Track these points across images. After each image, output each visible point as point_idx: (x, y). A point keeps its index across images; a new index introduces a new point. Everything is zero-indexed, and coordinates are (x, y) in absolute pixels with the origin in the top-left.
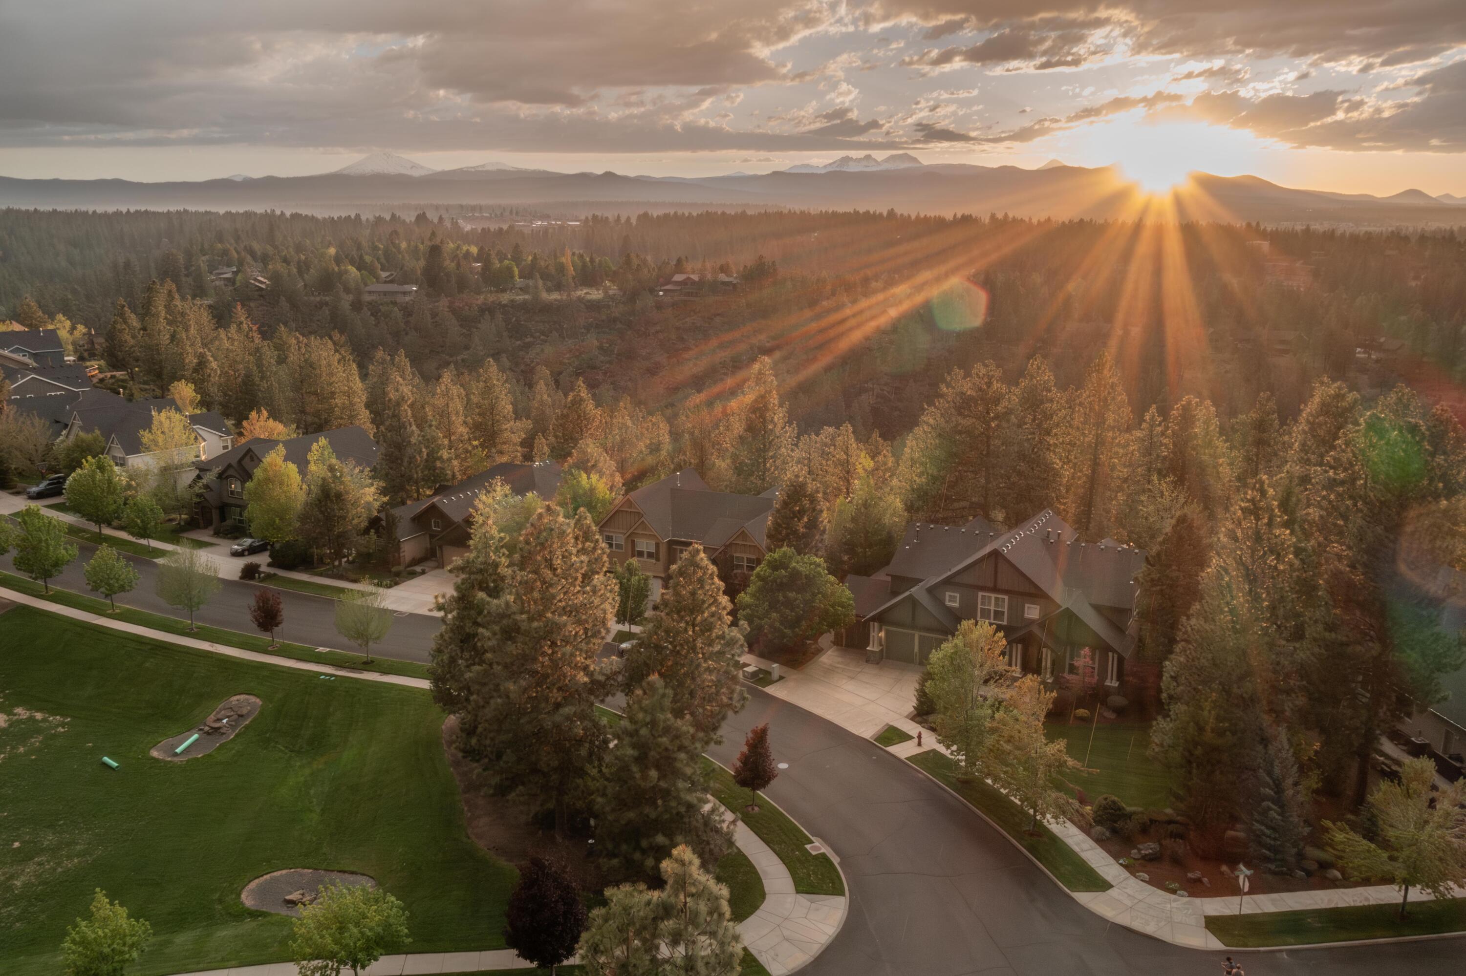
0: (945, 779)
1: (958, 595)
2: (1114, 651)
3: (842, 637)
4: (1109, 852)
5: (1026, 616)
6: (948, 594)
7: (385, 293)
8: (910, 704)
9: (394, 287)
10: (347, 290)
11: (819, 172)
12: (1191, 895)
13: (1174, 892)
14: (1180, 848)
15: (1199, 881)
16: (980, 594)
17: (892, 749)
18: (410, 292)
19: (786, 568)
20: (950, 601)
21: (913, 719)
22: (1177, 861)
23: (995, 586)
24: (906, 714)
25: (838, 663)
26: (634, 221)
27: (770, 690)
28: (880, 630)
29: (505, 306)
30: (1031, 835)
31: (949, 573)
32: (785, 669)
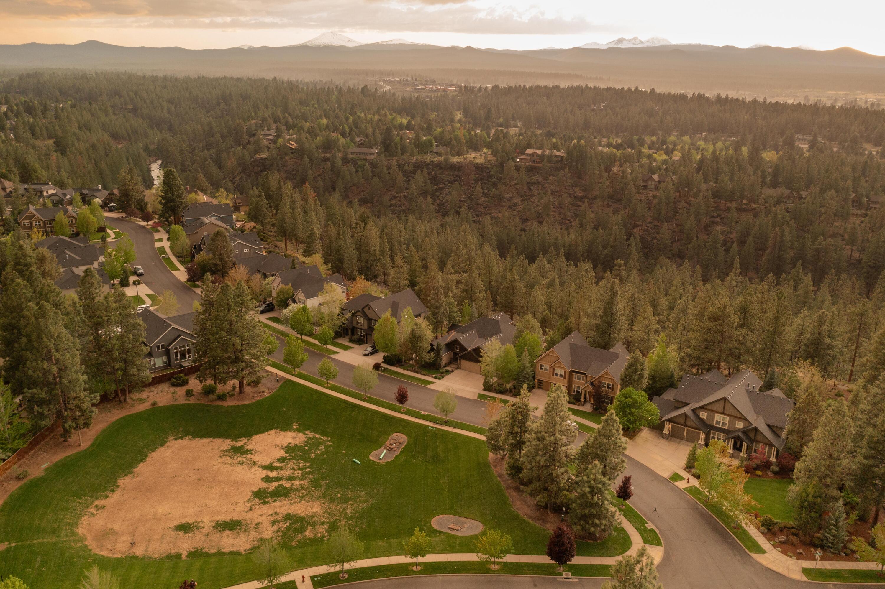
0: (699, 499)
1: (706, 414)
2: (775, 446)
4: (766, 538)
5: (736, 426)
6: (701, 413)
7: (360, 154)
8: (684, 462)
9: (365, 150)
10: (339, 151)
11: (603, 48)
12: (798, 559)
13: (791, 557)
14: (795, 539)
15: (801, 553)
16: (716, 414)
17: (676, 484)
18: (374, 154)
19: (631, 398)
20: (702, 416)
21: (684, 470)
22: (793, 544)
23: (724, 412)
24: (682, 467)
28: (669, 425)
29: (428, 164)
30: (735, 528)
31: (702, 404)
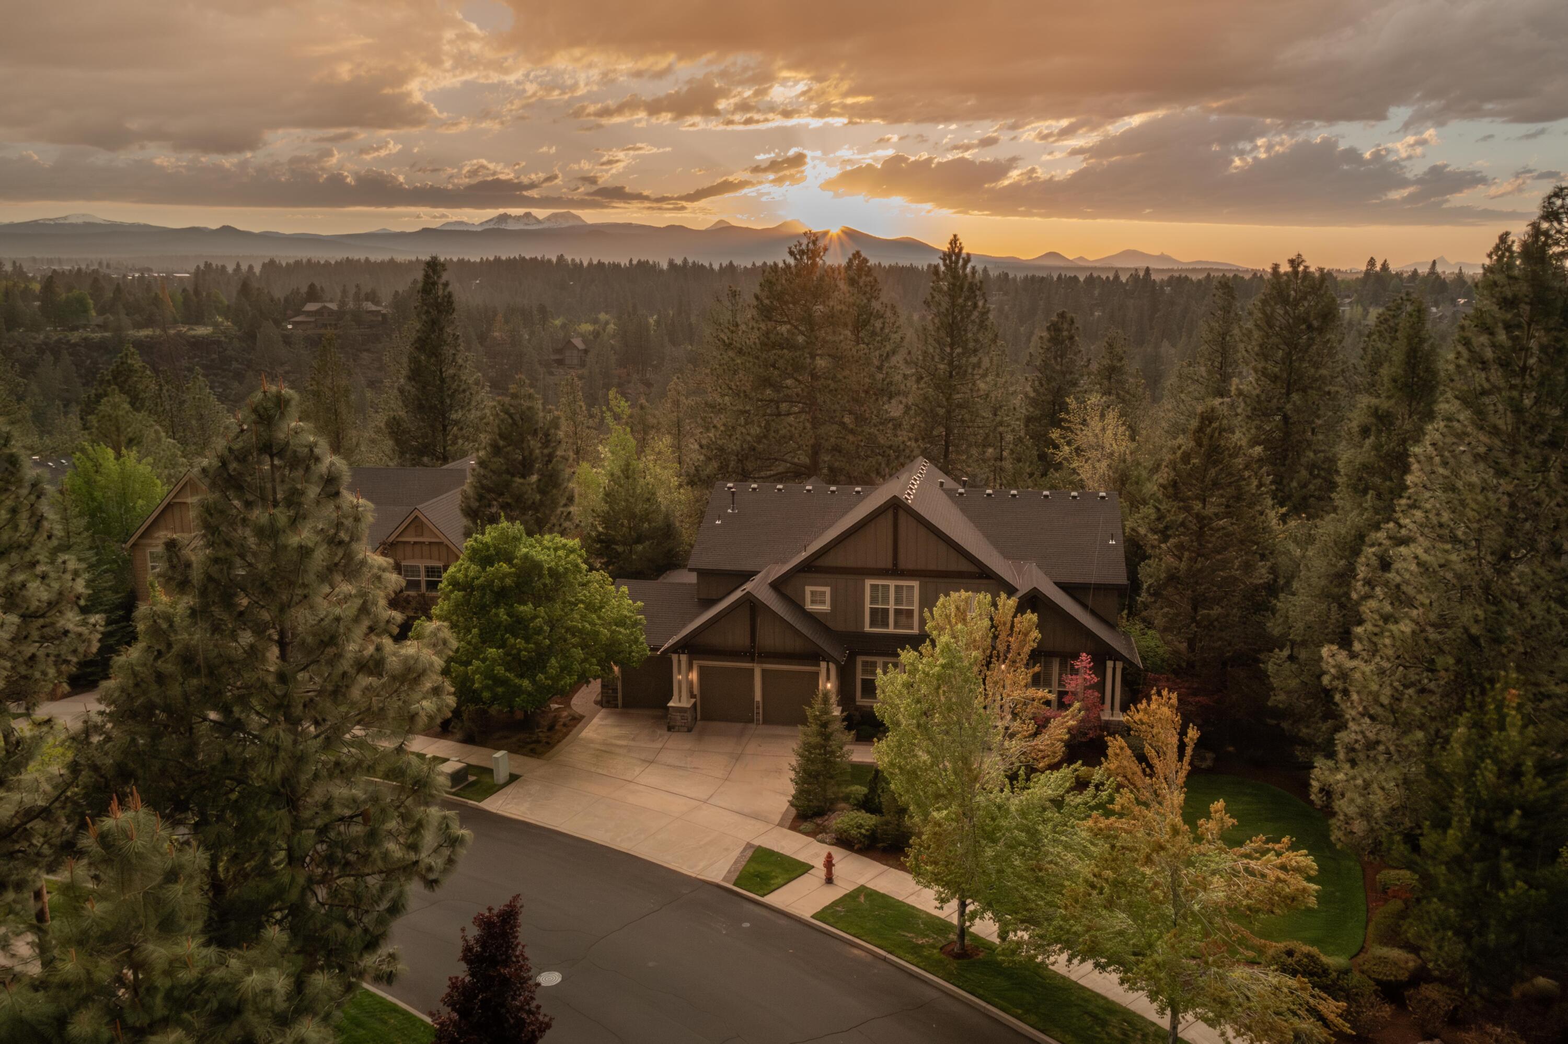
1: (827, 590)
2: (1118, 657)
3: (615, 690)
6: (808, 589)
8: (781, 796)
11: (474, 229)
16: (869, 583)
17: (776, 899)
19: (509, 560)
20: (813, 602)
23: (895, 565)
24: (778, 819)
25: (617, 737)
26: (257, 270)
27: (494, 804)
28: (690, 668)
31: (804, 555)
32: (520, 759)
